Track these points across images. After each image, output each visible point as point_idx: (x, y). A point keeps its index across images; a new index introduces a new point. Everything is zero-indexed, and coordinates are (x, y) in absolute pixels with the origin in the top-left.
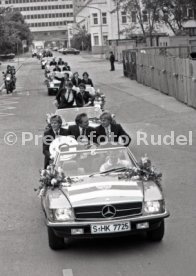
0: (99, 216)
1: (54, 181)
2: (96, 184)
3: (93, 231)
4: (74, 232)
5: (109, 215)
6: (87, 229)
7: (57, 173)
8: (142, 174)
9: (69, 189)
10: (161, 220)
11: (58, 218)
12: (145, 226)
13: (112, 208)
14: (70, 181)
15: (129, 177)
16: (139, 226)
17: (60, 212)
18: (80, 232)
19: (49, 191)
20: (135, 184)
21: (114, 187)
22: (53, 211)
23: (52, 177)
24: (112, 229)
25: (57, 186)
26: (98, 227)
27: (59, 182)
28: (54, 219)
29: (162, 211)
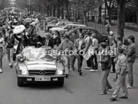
0: (38, 74)
1: (21, 60)
2: (38, 62)
3: (35, 80)
4: (28, 80)
5: (42, 74)
6: (33, 79)
7: (23, 57)
8: (57, 60)
9: (28, 63)
10: (63, 78)
11: (23, 74)
12: (56, 80)
13: (44, 71)
14: (28, 60)
15: (52, 61)
16: (54, 80)
17: (23, 71)
18: (31, 80)
19: (19, 63)
20: (54, 63)
21: (45, 64)
22: (21, 71)
23: (21, 58)
24: (43, 80)
25: (23, 62)
26: (38, 78)
27: (23, 60)
28: (21, 74)
29: (63, 74)
